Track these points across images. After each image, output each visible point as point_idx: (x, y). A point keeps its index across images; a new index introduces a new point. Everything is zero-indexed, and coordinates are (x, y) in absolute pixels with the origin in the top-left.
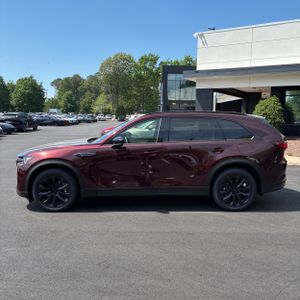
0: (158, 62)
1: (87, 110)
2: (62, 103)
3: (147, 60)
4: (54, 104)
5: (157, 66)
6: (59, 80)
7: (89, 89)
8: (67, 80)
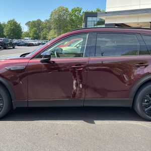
0: (82, 12)
1: (45, 38)
2: (31, 35)
3: (76, 11)
4: (27, 35)
5: (81, 14)
6: (30, 22)
7: (46, 27)
8: (34, 22)
